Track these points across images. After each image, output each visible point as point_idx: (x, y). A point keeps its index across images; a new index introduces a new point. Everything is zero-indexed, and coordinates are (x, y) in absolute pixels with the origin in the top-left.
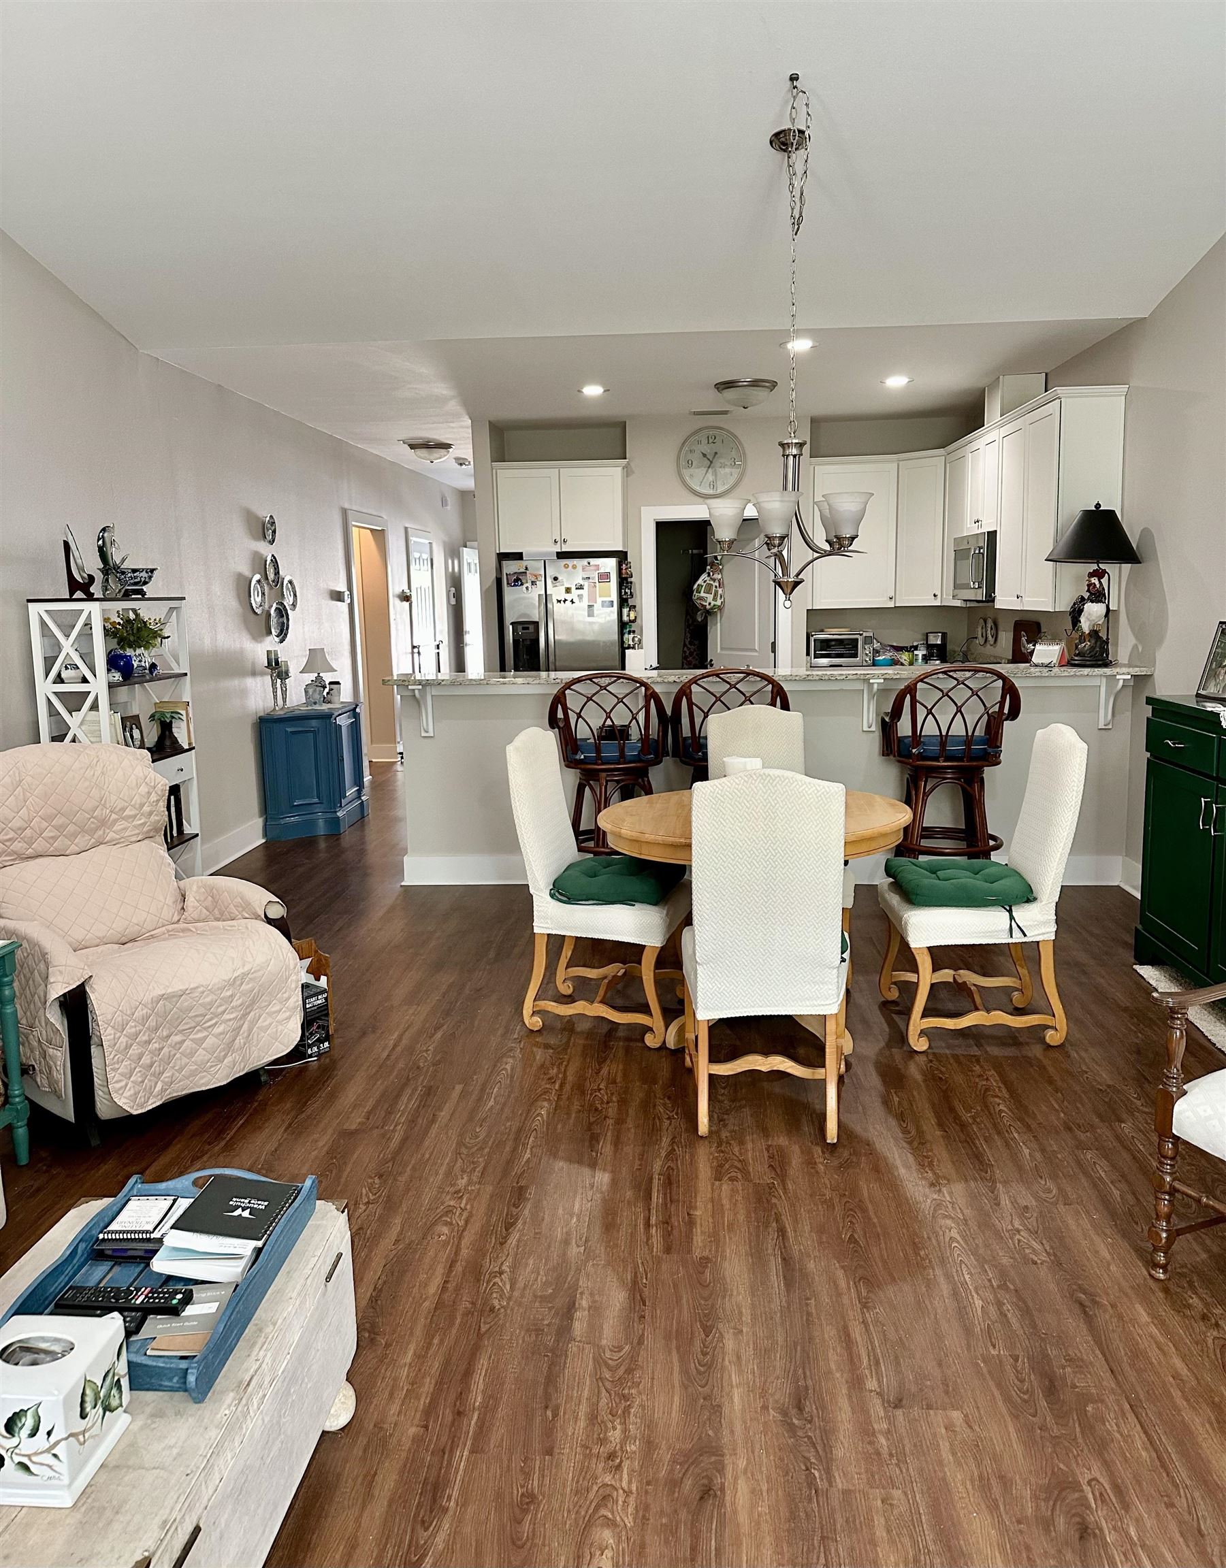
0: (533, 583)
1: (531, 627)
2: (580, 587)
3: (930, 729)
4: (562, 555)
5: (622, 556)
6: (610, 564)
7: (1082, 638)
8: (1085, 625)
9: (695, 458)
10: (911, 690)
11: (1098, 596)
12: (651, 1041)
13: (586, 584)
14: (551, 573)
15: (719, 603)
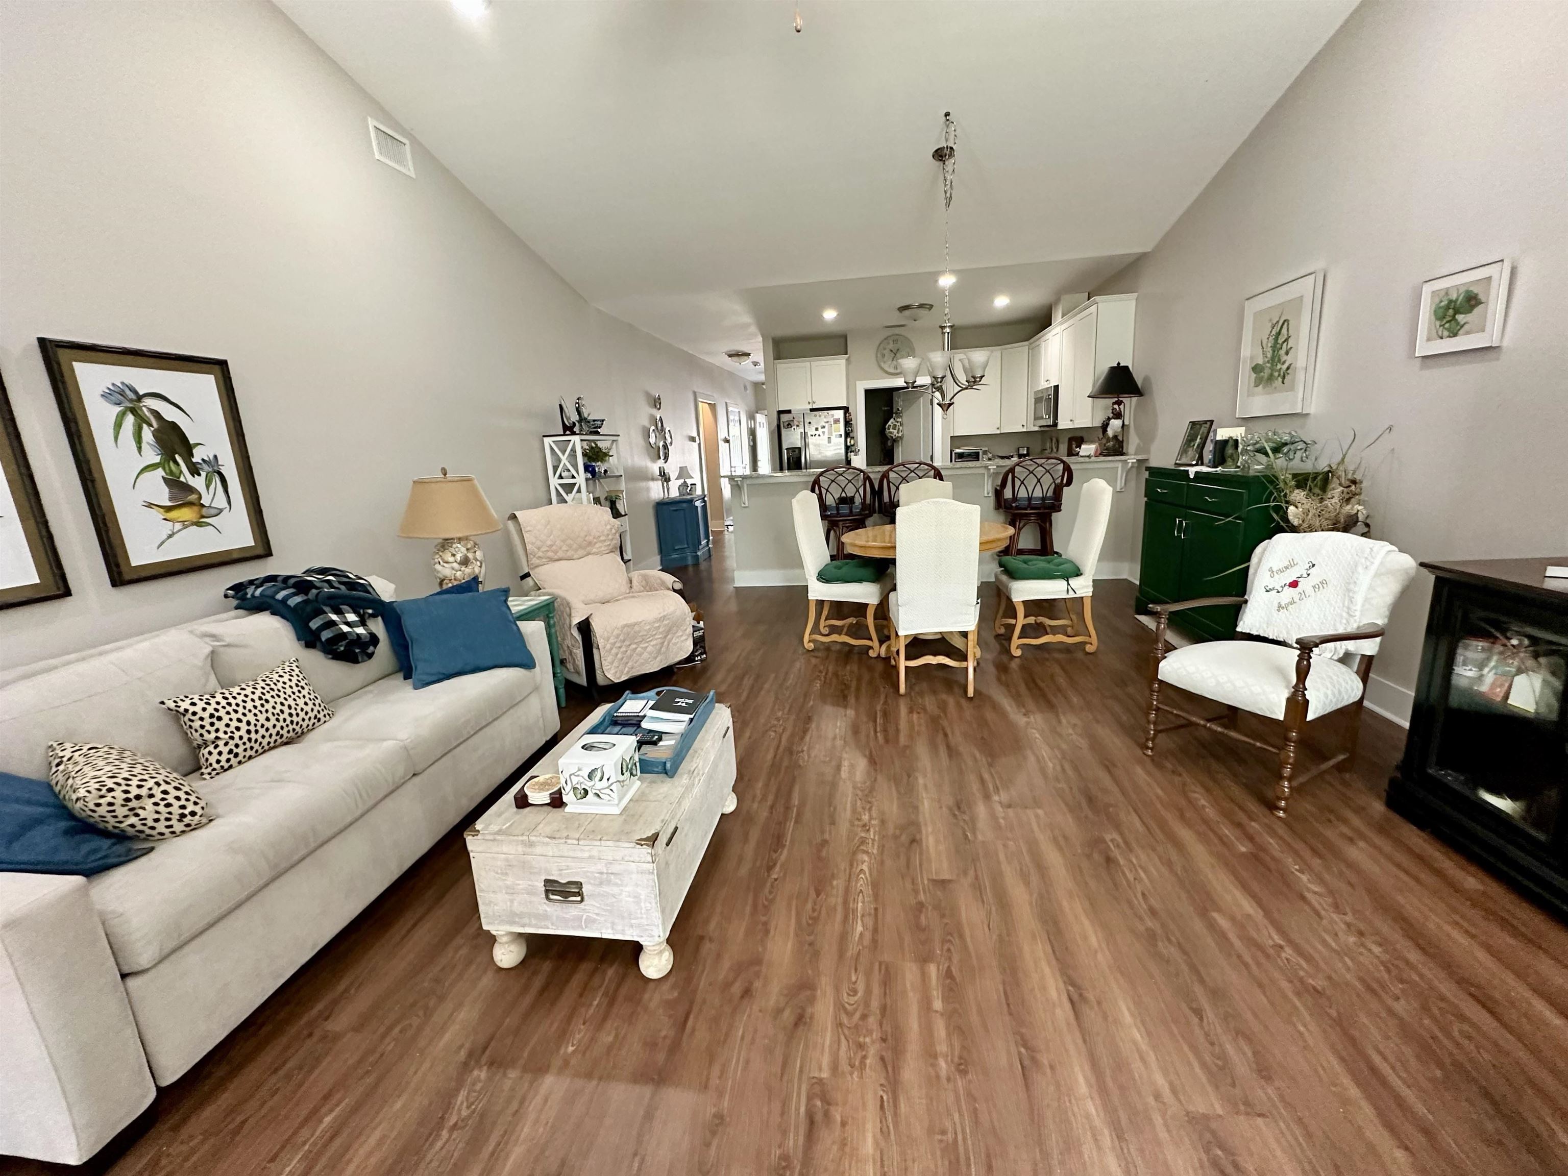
0: (798, 426)
1: (797, 451)
2: (823, 427)
3: (1022, 494)
4: (812, 410)
5: (846, 409)
6: (840, 414)
7: (1108, 440)
8: (1110, 433)
9: (887, 352)
10: (1012, 470)
11: (1118, 415)
12: (872, 654)
13: (827, 425)
14: (807, 421)
15: (900, 435)
